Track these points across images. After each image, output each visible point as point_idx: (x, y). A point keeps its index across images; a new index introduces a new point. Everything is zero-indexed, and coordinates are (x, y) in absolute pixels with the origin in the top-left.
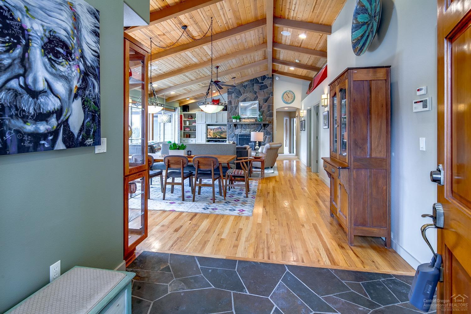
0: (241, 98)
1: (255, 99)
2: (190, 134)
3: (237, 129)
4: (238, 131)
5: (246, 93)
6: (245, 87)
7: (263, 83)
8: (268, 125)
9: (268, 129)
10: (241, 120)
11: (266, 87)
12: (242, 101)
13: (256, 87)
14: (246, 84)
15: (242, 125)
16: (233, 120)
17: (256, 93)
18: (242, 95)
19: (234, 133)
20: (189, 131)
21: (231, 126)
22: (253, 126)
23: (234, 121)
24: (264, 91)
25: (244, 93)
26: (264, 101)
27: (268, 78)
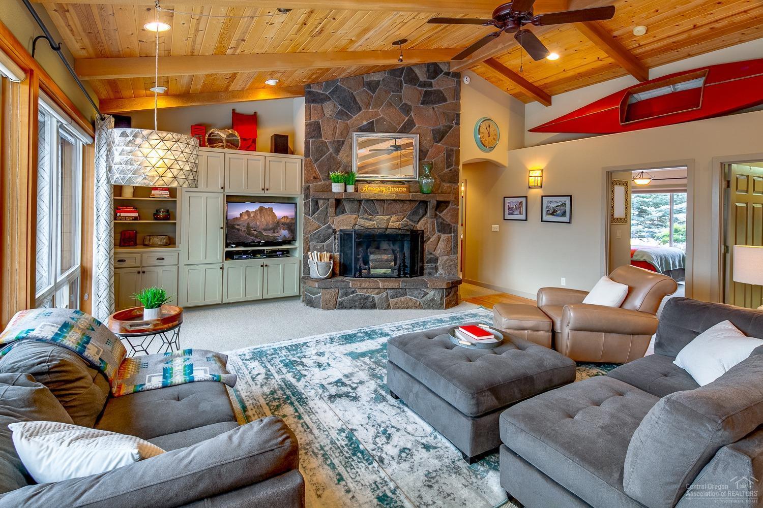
0: (360, 118)
1: (406, 128)
2: (138, 229)
3: (343, 213)
4: (345, 222)
5: (374, 107)
6: (373, 86)
7: (431, 85)
8: (447, 203)
9: (445, 215)
10: (360, 185)
11: (440, 97)
12: (362, 130)
13: (409, 94)
14: (375, 77)
15: (360, 201)
16: (334, 185)
17: (406, 109)
18: (360, 109)
19: (329, 227)
20: (136, 218)
21: (317, 203)
22: (398, 206)
23: (337, 188)
24: (433, 108)
25: (368, 105)
26: (434, 138)
27: (448, 74)
